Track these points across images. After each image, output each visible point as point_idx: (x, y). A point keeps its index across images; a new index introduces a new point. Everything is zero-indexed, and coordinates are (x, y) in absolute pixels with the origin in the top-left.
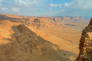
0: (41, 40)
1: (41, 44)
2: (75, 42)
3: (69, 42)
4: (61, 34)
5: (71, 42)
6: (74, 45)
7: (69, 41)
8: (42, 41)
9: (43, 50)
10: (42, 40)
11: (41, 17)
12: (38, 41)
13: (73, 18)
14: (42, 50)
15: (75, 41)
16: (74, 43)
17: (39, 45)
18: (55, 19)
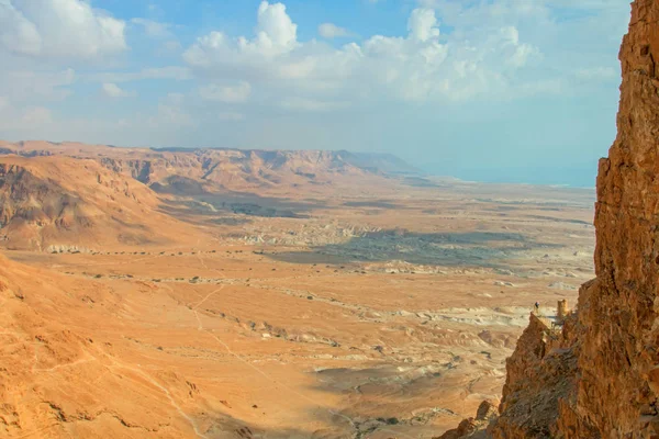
0: (40, 331)
1: (43, 364)
2: (314, 334)
3: (266, 335)
4: (203, 281)
5: (280, 333)
6: (304, 353)
7: (269, 327)
8: (54, 345)
9: (63, 417)
10: (46, 335)
11: (28, 149)
12: (13, 340)
13: (284, 160)
14: (52, 414)
15: (310, 328)
16: (306, 337)
17: (26, 377)
18: (148, 164)
